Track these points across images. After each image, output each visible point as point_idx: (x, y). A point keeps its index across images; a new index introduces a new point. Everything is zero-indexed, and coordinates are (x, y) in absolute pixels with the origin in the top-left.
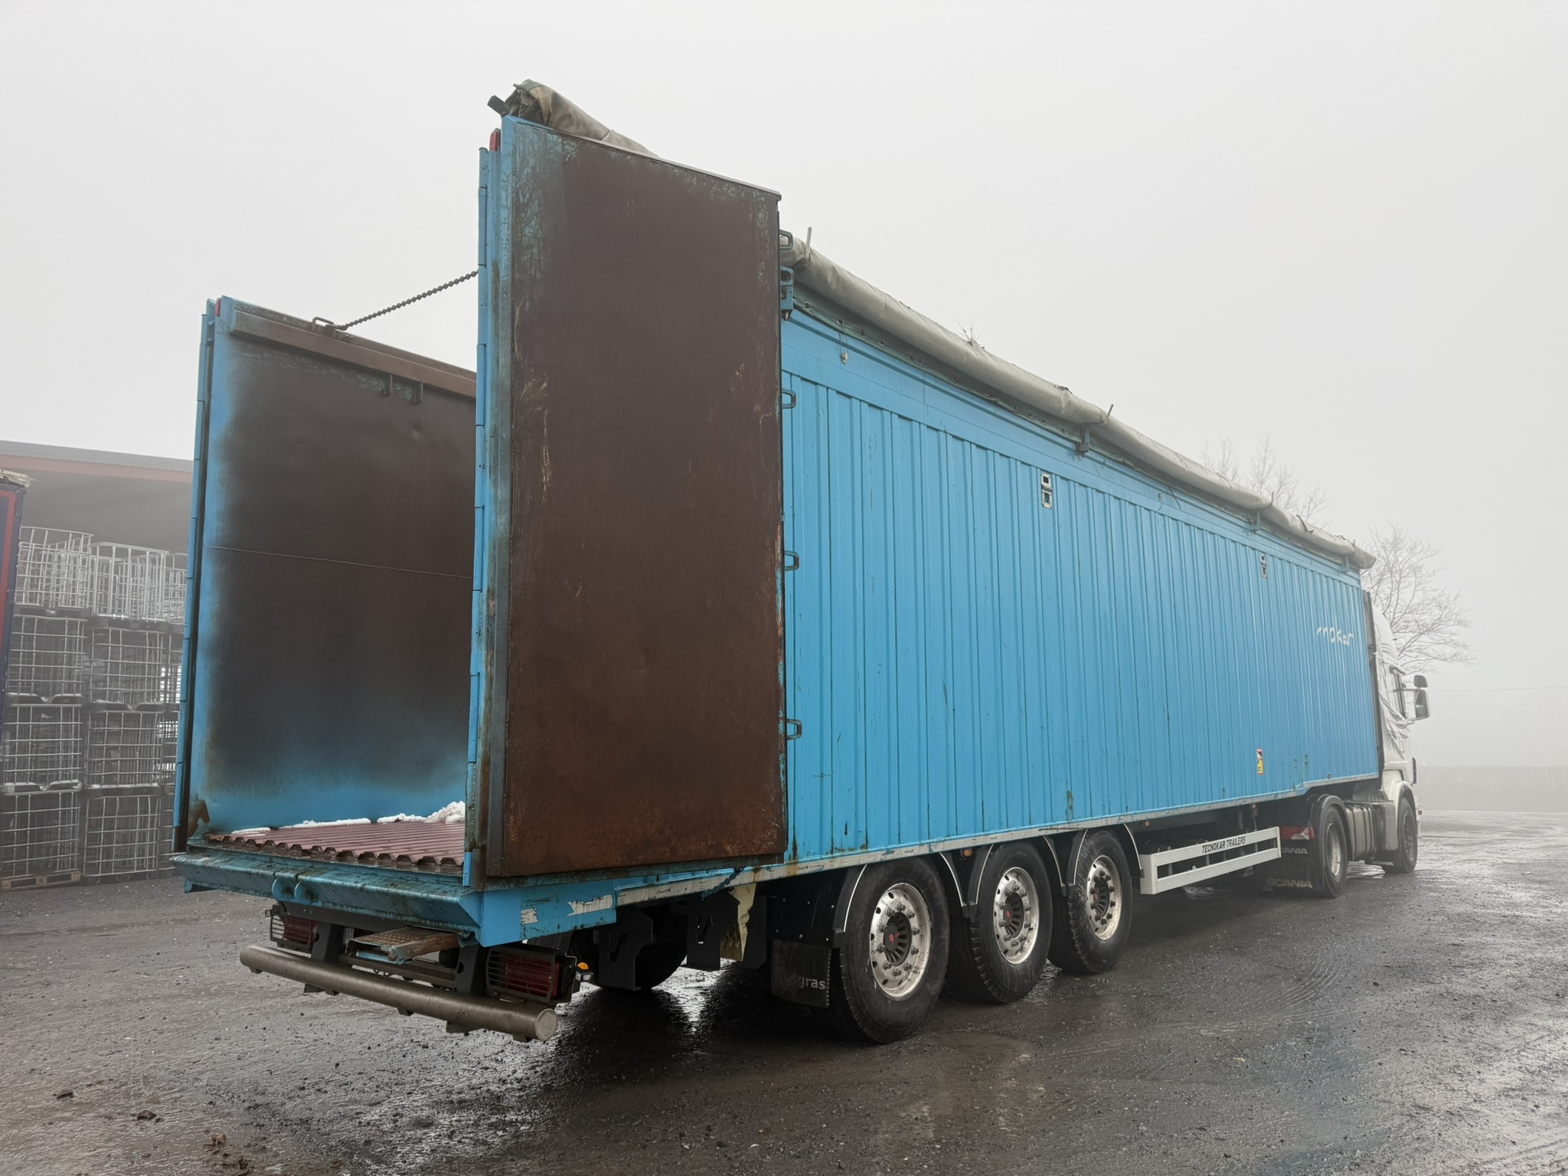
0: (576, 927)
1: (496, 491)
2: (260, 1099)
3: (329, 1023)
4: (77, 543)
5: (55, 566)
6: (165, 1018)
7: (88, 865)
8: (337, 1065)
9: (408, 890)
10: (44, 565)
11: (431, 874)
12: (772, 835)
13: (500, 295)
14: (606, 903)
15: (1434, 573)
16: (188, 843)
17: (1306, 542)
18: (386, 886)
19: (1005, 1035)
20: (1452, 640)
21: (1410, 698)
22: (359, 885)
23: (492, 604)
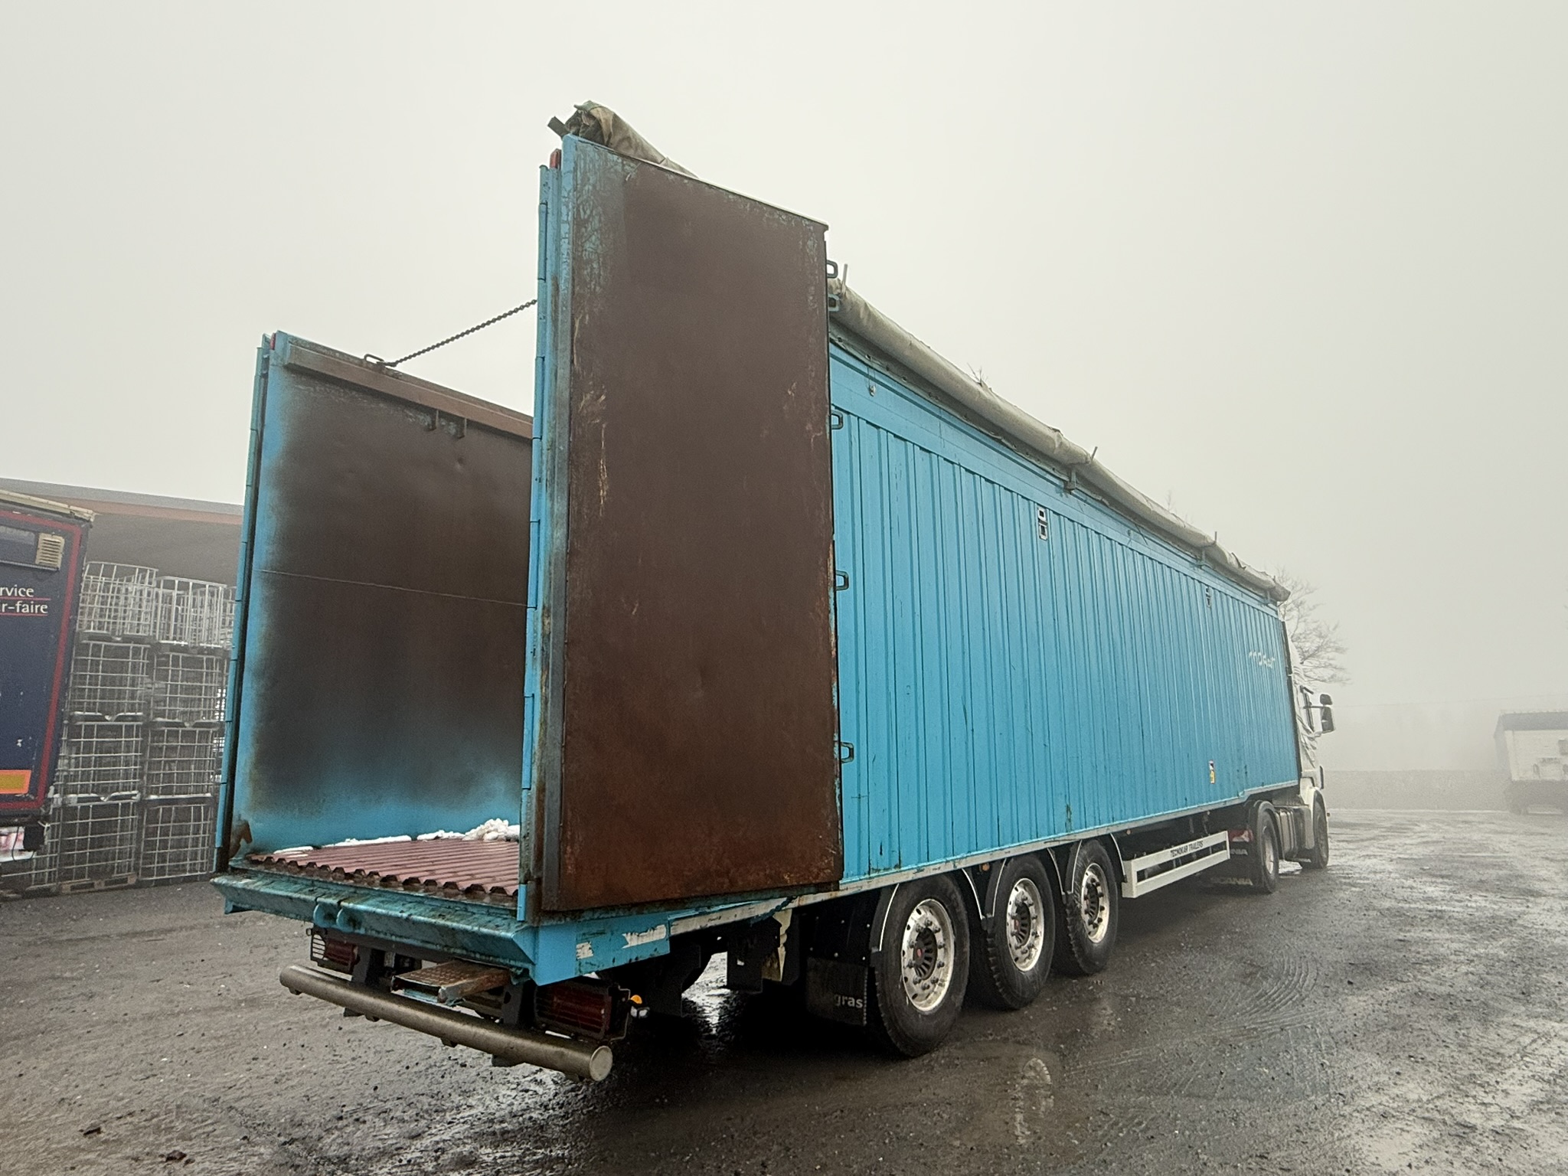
0: (630, 960)
1: (553, 504)
2: (298, 1133)
3: (366, 1038)
4: (144, 577)
5: (122, 598)
6: (203, 1035)
7: (144, 869)
8: (376, 1088)
9: (458, 922)
10: (112, 597)
11: (480, 906)
12: (829, 863)
13: (560, 309)
14: (660, 933)
15: (1314, 607)
16: (230, 863)
17: (1238, 577)
18: (433, 917)
19: (1026, 1045)
20: (1330, 665)
21: (1317, 714)
22: (405, 915)
23: (547, 622)
